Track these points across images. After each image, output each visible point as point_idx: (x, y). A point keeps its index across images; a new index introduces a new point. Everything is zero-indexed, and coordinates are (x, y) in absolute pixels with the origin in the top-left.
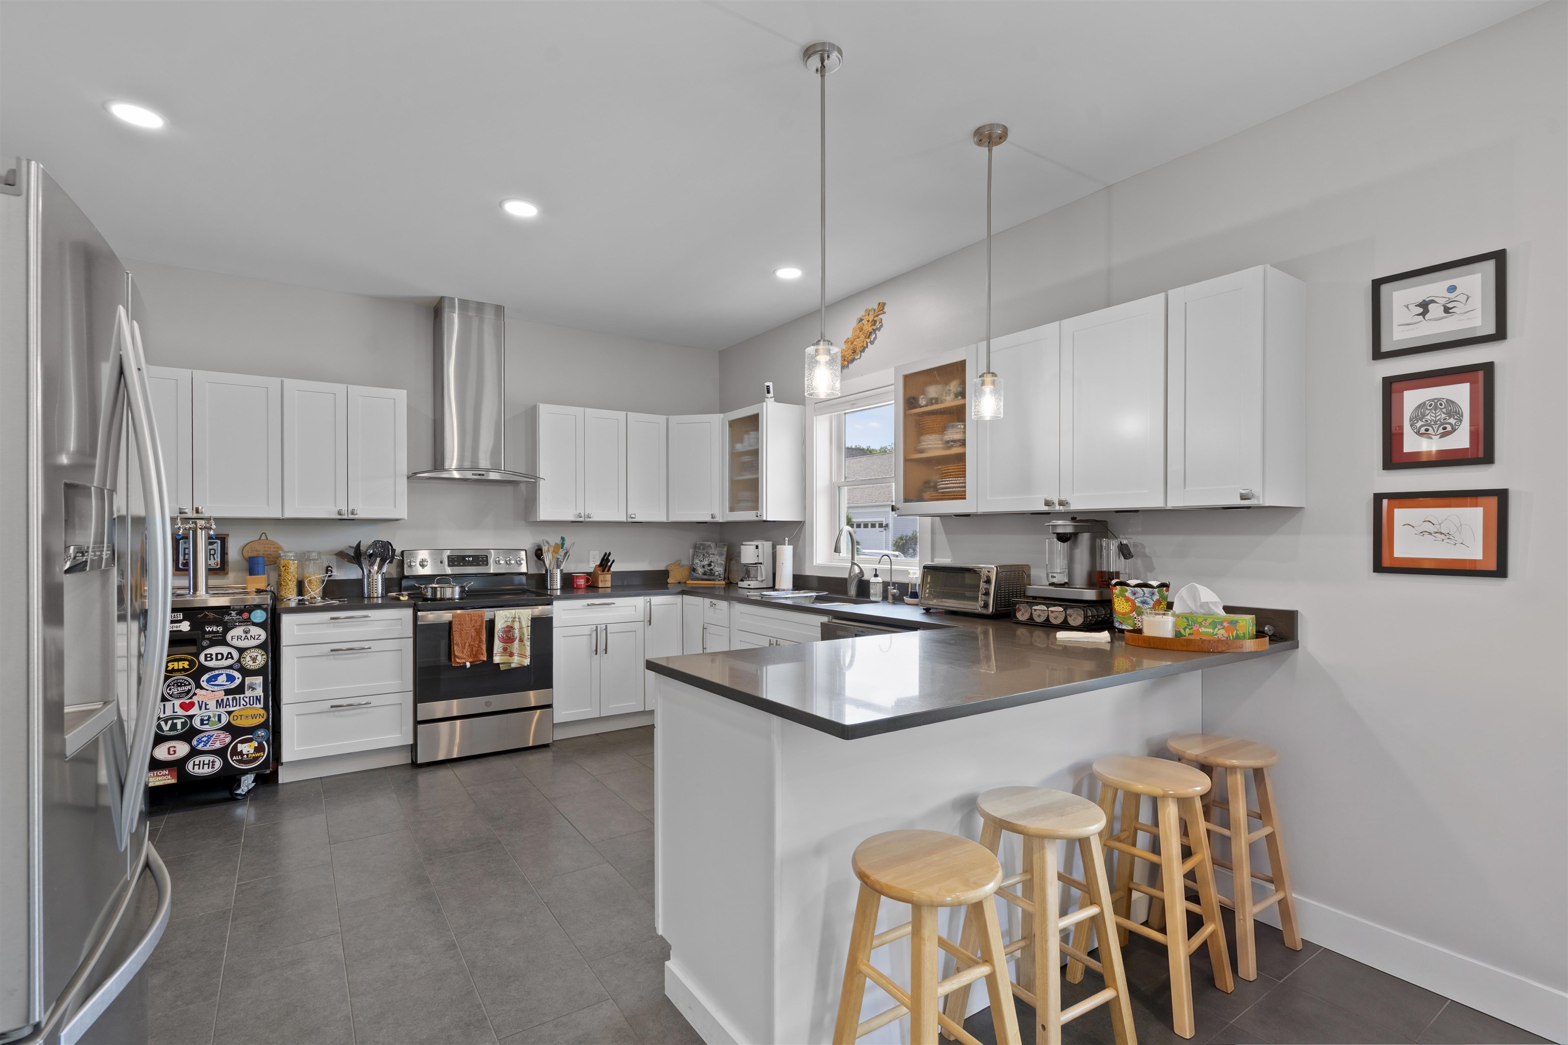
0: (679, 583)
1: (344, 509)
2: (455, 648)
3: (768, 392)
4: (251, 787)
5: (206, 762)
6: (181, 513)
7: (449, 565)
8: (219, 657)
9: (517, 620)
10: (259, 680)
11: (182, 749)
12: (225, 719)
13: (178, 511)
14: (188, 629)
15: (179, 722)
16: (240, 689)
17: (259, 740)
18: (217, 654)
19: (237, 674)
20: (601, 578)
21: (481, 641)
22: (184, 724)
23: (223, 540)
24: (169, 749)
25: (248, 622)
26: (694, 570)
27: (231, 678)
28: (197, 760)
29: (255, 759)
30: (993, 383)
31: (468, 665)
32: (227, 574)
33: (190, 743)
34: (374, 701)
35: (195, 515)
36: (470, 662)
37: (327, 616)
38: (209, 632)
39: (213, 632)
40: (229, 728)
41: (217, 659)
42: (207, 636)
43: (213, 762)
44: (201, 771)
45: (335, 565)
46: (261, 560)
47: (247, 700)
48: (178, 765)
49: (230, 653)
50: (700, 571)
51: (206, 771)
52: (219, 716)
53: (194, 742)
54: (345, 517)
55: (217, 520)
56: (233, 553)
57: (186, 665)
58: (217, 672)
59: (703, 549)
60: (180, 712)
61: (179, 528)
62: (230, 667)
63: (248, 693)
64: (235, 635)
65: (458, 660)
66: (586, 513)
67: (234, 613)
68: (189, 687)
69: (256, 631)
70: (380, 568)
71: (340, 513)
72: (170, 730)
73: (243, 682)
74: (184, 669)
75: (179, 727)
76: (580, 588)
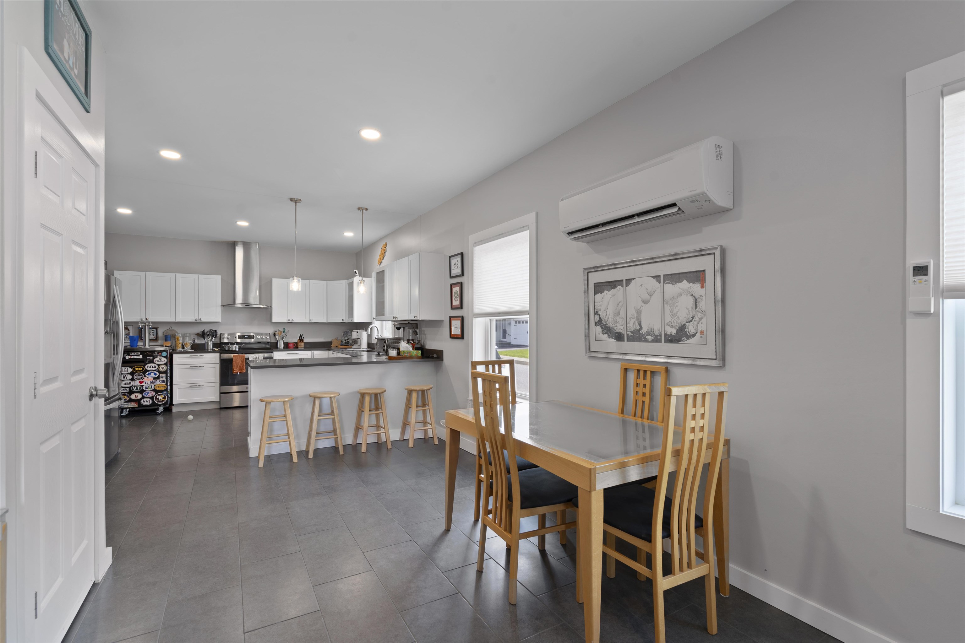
0: (337, 347)
1: (197, 319)
2: (234, 367)
3: (356, 274)
4: (162, 411)
5: (147, 401)
6: (141, 320)
7: (238, 339)
8: (151, 367)
9: (258, 358)
10: (164, 375)
11: (140, 396)
12: (153, 387)
13: (140, 319)
14: (142, 357)
15: (139, 387)
16: (158, 378)
17: (164, 395)
18: (151, 366)
19: (157, 373)
20: (299, 344)
21: (243, 365)
22: (140, 388)
23: (157, 329)
24: (135, 396)
25: (161, 356)
26: (342, 341)
27: (155, 374)
28: (144, 400)
29: (163, 401)
30: (363, 283)
31: (239, 373)
32: (158, 341)
33: (142, 394)
34: (205, 385)
35: (146, 321)
36: (240, 373)
37: (189, 355)
38: (148, 359)
39: (149, 359)
40: (154, 390)
41: (151, 368)
42: (148, 360)
43: (149, 401)
44: (145, 403)
45: (196, 338)
46: (169, 336)
47: (160, 381)
48: (138, 401)
49: (155, 366)
50: (344, 342)
51: (147, 404)
52: (151, 386)
53: (143, 394)
54: (198, 321)
55: (152, 322)
56: (160, 334)
57: (141, 369)
58: (151, 372)
59: (346, 333)
60: (139, 384)
61: (140, 325)
62: (155, 370)
63: (161, 379)
64: (157, 360)
65: (235, 372)
66: (292, 319)
67: (156, 353)
68: (142, 376)
69: (163, 359)
70: (212, 339)
71: (196, 320)
72: (136, 390)
73: (159, 375)
74: (140, 370)
75: (139, 389)
76: (290, 348)
